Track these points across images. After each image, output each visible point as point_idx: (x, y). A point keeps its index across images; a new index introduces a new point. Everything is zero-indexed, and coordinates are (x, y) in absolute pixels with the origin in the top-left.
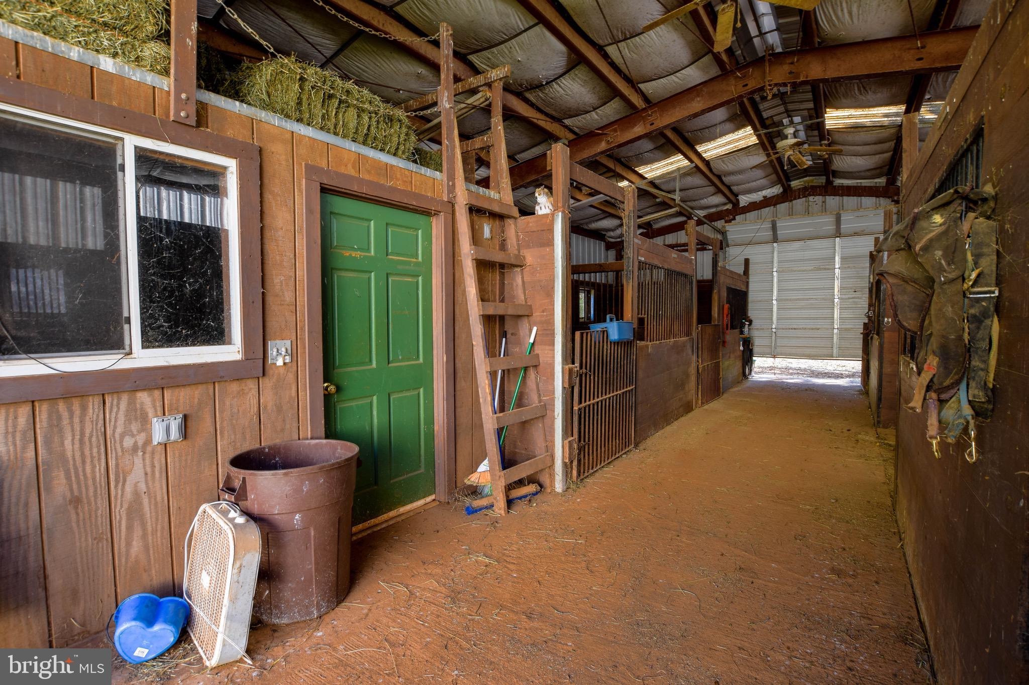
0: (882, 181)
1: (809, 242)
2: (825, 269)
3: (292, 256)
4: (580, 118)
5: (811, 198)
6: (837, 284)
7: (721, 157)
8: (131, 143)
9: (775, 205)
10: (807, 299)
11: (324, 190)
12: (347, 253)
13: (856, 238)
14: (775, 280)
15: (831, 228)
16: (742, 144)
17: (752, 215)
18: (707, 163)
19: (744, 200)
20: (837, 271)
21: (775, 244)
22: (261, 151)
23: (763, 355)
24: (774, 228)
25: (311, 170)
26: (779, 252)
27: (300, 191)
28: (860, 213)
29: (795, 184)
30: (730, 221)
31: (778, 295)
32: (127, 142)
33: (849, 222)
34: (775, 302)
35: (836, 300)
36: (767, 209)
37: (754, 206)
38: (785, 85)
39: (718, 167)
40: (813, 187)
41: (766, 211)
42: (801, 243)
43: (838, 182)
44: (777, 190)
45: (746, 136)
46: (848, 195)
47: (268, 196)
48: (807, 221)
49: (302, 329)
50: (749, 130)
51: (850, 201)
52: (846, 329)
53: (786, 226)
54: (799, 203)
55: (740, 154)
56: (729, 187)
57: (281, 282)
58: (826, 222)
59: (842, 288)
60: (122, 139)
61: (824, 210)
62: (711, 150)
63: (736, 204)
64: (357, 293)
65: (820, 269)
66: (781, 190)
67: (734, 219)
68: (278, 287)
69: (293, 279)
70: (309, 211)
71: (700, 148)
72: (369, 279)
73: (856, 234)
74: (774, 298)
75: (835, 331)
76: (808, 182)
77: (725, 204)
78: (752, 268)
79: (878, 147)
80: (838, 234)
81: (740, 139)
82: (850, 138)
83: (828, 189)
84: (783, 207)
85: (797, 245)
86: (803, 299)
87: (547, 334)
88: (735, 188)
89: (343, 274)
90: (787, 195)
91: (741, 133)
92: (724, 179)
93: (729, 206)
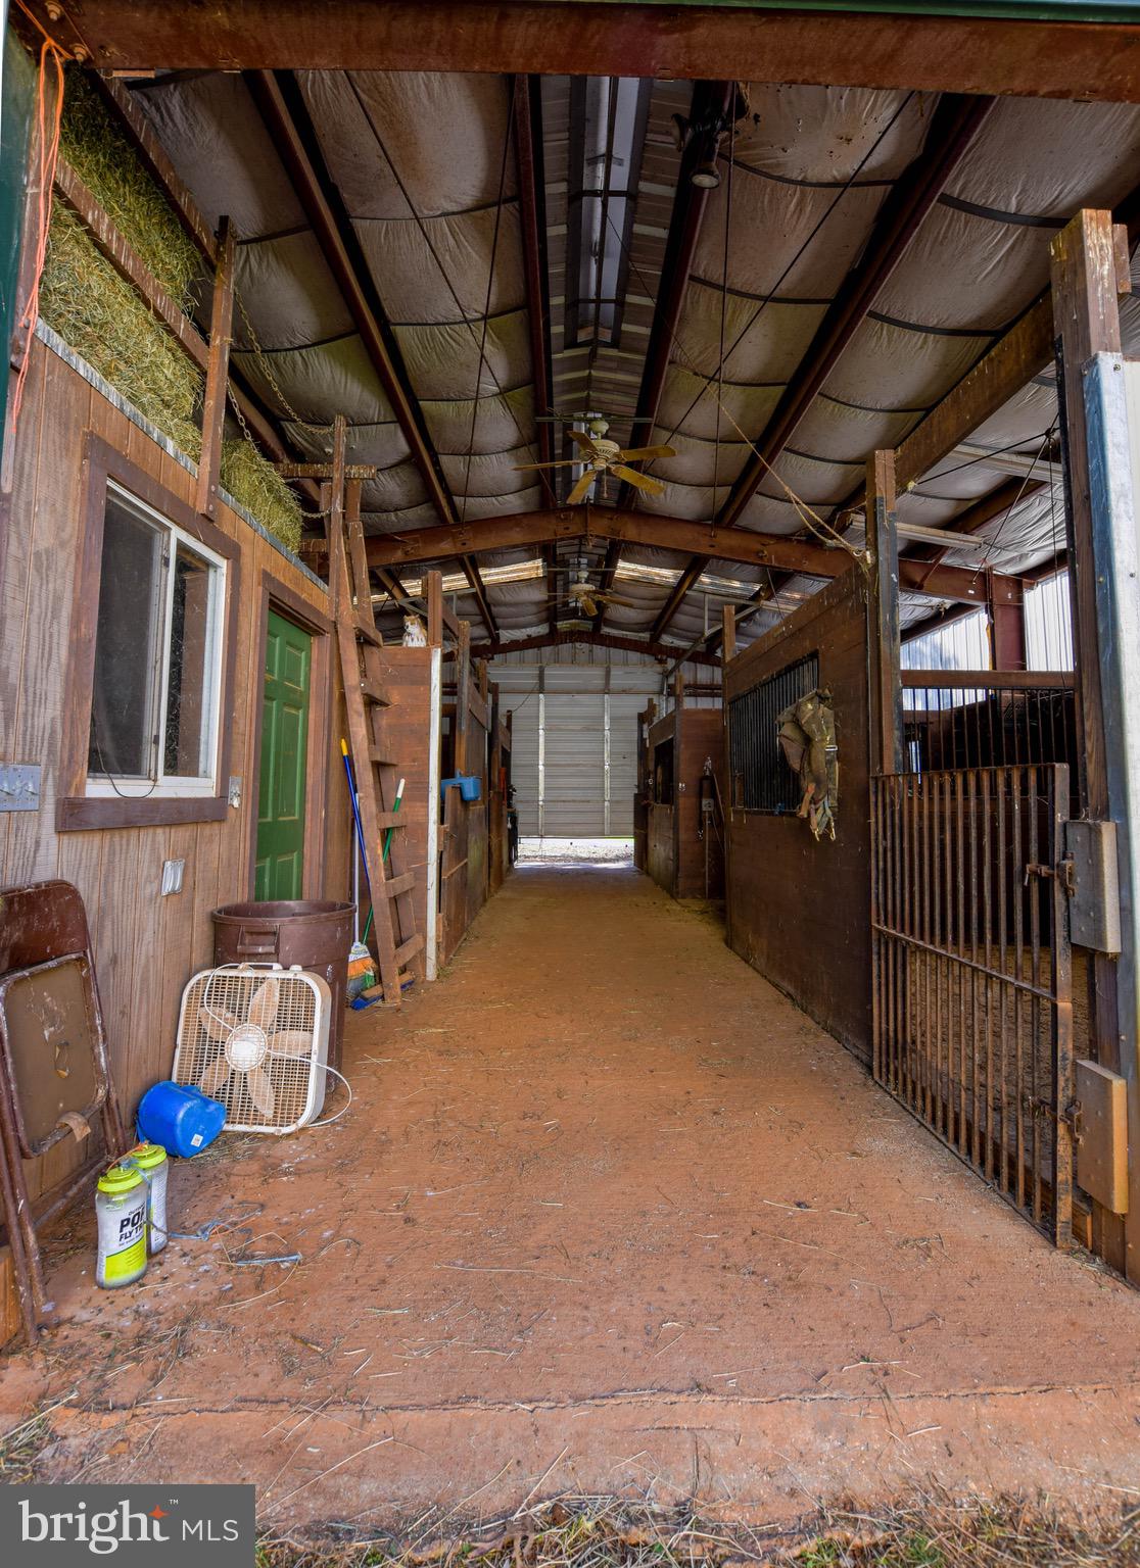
0: (645, 636)
1: (577, 697)
2: (594, 730)
4: (373, 515)
5: (578, 645)
6: (607, 748)
7: (500, 585)
8: (177, 534)
9: (539, 647)
10: (578, 765)
13: (624, 696)
14: (542, 740)
15: (599, 682)
16: (525, 575)
17: (514, 655)
18: (483, 588)
19: (506, 636)
20: (607, 733)
21: (541, 696)
22: (239, 552)
23: (529, 835)
24: (541, 677)
25: (264, 575)
26: (546, 706)
28: (628, 669)
29: (562, 625)
30: (488, 660)
31: (546, 759)
32: (173, 533)
33: (618, 678)
34: (541, 768)
35: (607, 767)
36: (531, 651)
37: (516, 646)
38: (605, 538)
39: (491, 594)
40: (581, 633)
41: (530, 653)
42: (570, 696)
43: (606, 630)
44: (542, 630)
45: (534, 568)
46: (616, 647)
48: (576, 671)
50: (539, 562)
51: (617, 654)
52: (618, 802)
53: (556, 675)
54: (565, 648)
55: (520, 584)
56: (493, 619)
58: (594, 676)
59: (612, 753)
60: (169, 529)
61: (591, 661)
62: (491, 575)
63: (495, 639)
65: (588, 730)
66: (547, 631)
67: (492, 659)
71: (482, 572)
73: (624, 692)
74: (541, 762)
75: (606, 804)
76: (575, 624)
77: (482, 638)
78: (514, 722)
79: (652, 603)
80: (606, 690)
81: (525, 570)
82: (630, 590)
83: (594, 637)
84: (547, 650)
85: (564, 698)
86: (569, 765)
87: (418, 790)
88: (499, 621)
90: (553, 638)
91: (529, 564)
92: (493, 608)
93: (487, 642)
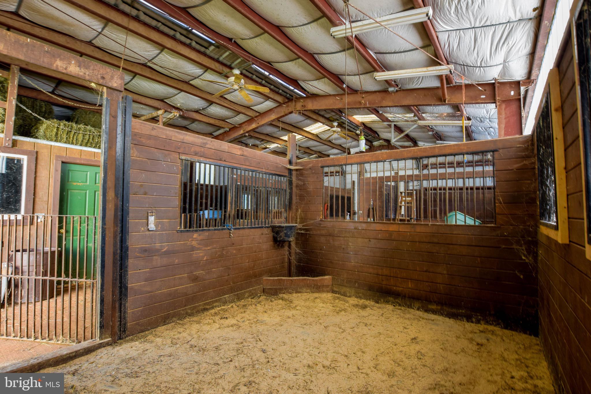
3: (48, 185)
11: (63, 162)
12: (75, 184)
19: (353, 151)
22: (37, 152)
25: (57, 157)
27: (53, 164)
38: (300, 111)
47: (39, 167)
49: (50, 210)
57: (42, 194)
64: (80, 198)
68: (41, 196)
69: (48, 193)
70: (56, 170)
71: (307, 129)
72: (86, 193)
81: (323, 126)
82: (373, 126)
89: (73, 191)
